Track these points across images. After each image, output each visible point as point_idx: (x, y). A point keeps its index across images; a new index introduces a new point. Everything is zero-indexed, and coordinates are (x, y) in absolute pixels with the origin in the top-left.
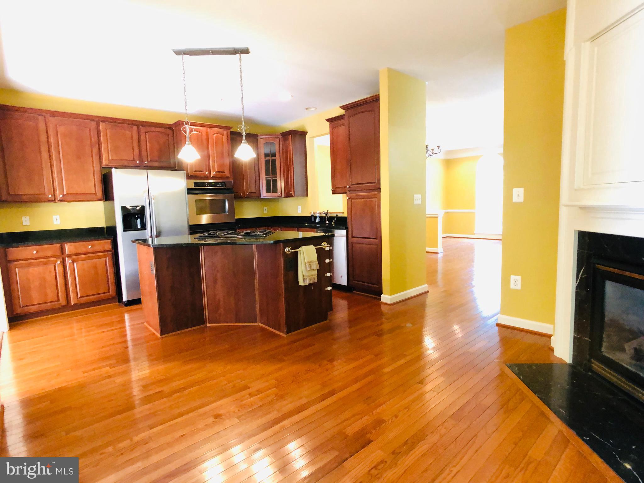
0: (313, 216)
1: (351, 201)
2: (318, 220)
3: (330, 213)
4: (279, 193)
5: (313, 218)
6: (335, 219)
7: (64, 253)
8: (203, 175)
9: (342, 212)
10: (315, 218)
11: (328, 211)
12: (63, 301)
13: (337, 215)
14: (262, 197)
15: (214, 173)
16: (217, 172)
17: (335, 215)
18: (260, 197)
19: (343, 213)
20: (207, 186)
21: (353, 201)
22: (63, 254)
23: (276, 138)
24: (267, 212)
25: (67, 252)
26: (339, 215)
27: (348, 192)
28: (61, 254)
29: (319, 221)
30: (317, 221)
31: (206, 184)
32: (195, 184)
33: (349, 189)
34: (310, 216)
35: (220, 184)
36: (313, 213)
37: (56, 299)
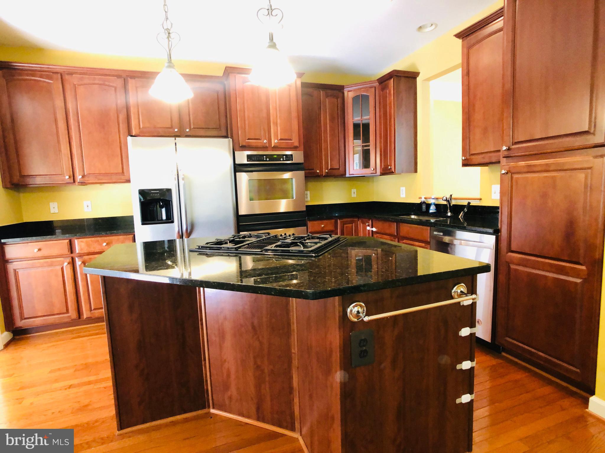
0: (424, 202)
1: (512, 178)
2: (432, 209)
3: (455, 199)
4: (372, 169)
5: (424, 207)
6: (466, 210)
7: (74, 252)
8: (260, 145)
9: (479, 197)
10: (428, 206)
11: (451, 196)
12: (73, 313)
13: (469, 203)
14: (347, 175)
15: (276, 141)
16: (281, 139)
17: (465, 203)
18: (345, 175)
19: (481, 199)
20: (266, 161)
21: (515, 176)
22: (72, 253)
23: (371, 87)
24: (355, 196)
25: (77, 250)
26: (473, 203)
27: (504, 161)
28: (70, 252)
29: (435, 211)
30: (431, 211)
31: (265, 157)
32: (249, 157)
33: (506, 153)
34: (419, 202)
35: (284, 157)
36: (425, 198)
37: (65, 311)
